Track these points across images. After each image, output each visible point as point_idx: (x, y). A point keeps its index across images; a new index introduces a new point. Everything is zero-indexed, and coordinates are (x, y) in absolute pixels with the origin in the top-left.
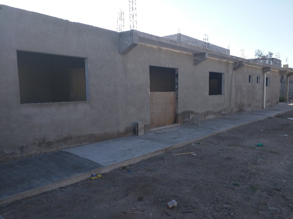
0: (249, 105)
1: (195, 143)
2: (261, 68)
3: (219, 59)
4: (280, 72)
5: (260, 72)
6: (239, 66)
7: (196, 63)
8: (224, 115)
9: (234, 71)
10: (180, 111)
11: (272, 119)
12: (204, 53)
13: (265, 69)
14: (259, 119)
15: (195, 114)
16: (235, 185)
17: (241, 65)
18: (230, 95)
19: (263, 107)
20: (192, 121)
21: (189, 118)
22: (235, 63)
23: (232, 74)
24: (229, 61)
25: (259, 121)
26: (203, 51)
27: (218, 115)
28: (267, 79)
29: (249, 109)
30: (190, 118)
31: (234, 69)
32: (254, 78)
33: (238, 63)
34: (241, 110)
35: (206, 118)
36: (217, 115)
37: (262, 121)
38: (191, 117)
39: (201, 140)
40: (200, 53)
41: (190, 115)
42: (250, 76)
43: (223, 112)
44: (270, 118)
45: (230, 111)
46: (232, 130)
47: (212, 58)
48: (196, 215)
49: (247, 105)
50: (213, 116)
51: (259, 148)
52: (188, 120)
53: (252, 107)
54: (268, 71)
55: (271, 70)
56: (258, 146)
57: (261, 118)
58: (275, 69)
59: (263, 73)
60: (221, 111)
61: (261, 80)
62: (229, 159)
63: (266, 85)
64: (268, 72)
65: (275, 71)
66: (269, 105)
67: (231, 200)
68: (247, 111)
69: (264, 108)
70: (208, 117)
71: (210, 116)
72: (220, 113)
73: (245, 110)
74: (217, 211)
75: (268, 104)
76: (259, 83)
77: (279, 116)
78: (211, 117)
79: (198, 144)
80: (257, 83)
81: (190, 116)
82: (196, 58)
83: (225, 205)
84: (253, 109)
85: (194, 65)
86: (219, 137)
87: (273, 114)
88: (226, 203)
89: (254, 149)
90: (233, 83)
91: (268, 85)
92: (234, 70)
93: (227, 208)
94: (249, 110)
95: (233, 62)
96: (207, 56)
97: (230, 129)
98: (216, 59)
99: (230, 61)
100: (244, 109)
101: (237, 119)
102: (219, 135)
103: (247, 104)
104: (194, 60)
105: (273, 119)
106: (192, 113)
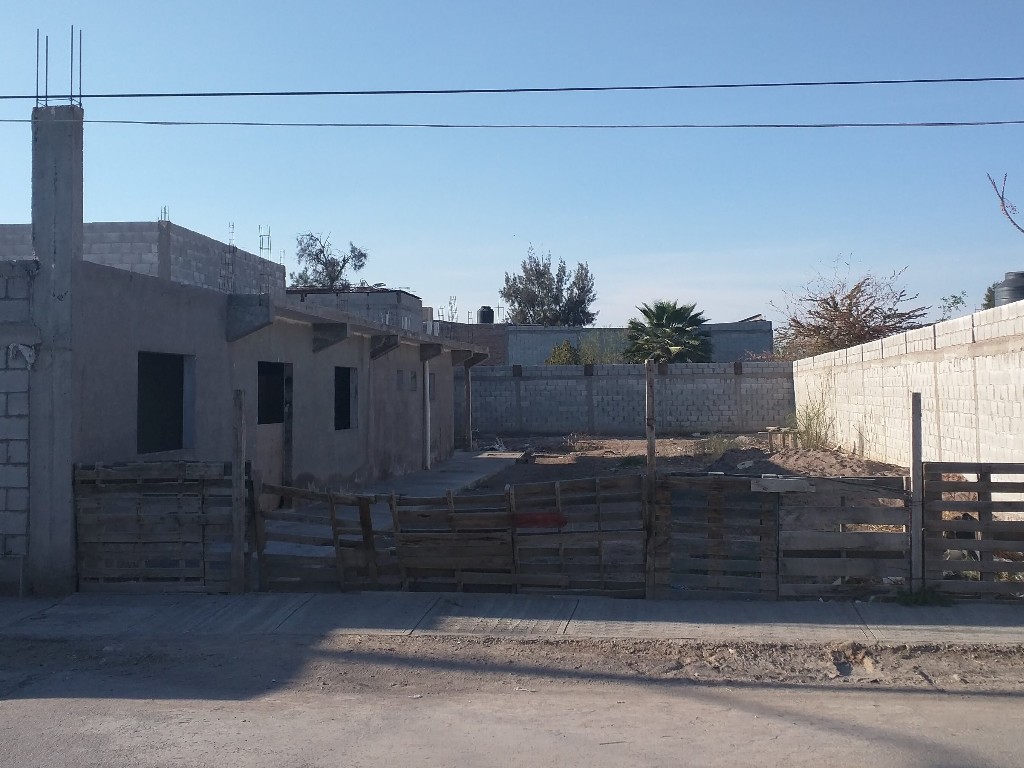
0: (400, 460)
2: (417, 345)
4: (454, 353)
5: (416, 361)
6: (387, 346)
8: (358, 486)
9: (372, 363)
10: (295, 476)
12: (343, 326)
13: (429, 349)
15: (316, 483)
17: (391, 346)
18: (367, 428)
22: (375, 339)
29: (398, 471)
31: (373, 356)
32: (406, 378)
33: (383, 340)
34: (385, 475)
40: (331, 324)
42: (398, 373)
45: (367, 474)
53: (405, 465)
54: (436, 355)
59: (422, 362)
61: (419, 380)
66: (436, 459)
68: (396, 476)
69: (426, 468)
72: (351, 480)
76: (416, 390)
80: (412, 390)
82: (319, 335)
85: (314, 351)
90: (372, 396)
95: (370, 337)
96: (349, 332)
100: (390, 471)
103: (395, 457)
104: (315, 340)
106: (311, 479)
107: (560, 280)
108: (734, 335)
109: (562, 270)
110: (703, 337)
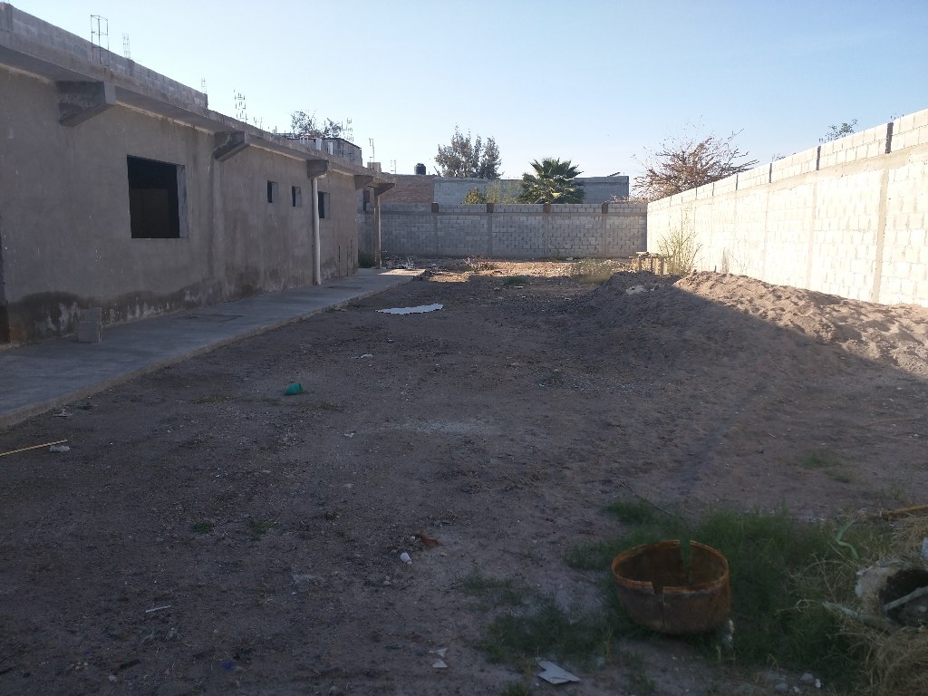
0: (274, 275)
1: (70, 407)
2: (301, 160)
3: (160, 116)
4: (357, 177)
5: (300, 174)
6: (232, 145)
7: (70, 117)
8: (191, 305)
9: (217, 163)
11: (337, 313)
12: (99, 86)
13: (315, 165)
14: (300, 314)
15: (83, 305)
16: (195, 528)
17: (237, 145)
18: (210, 238)
19: (314, 282)
20: (70, 328)
21: (56, 321)
22: (219, 136)
23: (212, 170)
24: (196, 128)
25: (301, 321)
26: (95, 77)
27: (171, 306)
28: (321, 195)
29: (272, 287)
30: (61, 319)
31: (217, 155)
32: (283, 191)
33: (229, 138)
34: (247, 291)
35: (125, 317)
36: (168, 308)
37: (307, 321)
38: (64, 317)
39: (98, 395)
40: (84, 83)
41: (62, 308)
42: (270, 185)
43: (187, 298)
44: (332, 310)
45: (211, 291)
46: (214, 351)
47: (134, 108)
48: (27, 675)
49: (268, 274)
50: (152, 310)
51: (292, 399)
52: (52, 326)
53: (283, 280)
54: (323, 172)
55: (329, 169)
56: (288, 394)
57: (306, 311)
58: (341, 168)
59: (309, 177)
60: (182, 293)
61: (305, 198)
62: (190, 445)
63: (322, 216)
64: (322, 176)
65: (342, 175)
66: (332, 274)
67: (177, 585)
68: (267, 292)
69: (316, 284)
70: (134, 313)
71: (142, 312)
72: (177, 298)
73: (260, 289)
74: (116, 638)
75: (329, 272)
76: (301, 206)
77: (356, 305)
78: (146, 313)
79: (85, 408)
80: (294, 205)
81: (60, 313)
82: (67, 98)
83: (149, 608)
84: (285, 287)
85: (61, 122)
86: (167, 379)
87: (339, 300)
88: (156, 600)
89: (277, 405)
90: (218, 203)
91: (326, 214)
92: (216, 158)
93: (156, 618)
94: (274, 288)
95: (212, 133)
96: (110, 96)
97: (208, 350)
98: (151, 114)
99: (199, 126)
100: (258, 287)
101: (234, 318)
102: (166, 371)
103: (265, 272)
104: (62, 106)
105: (340, 313)
106: (69, 300)
107: (477, 151)
108: (601, 187)
109: (479, 143)
110: (578, 187)
